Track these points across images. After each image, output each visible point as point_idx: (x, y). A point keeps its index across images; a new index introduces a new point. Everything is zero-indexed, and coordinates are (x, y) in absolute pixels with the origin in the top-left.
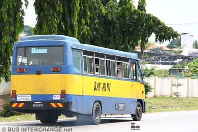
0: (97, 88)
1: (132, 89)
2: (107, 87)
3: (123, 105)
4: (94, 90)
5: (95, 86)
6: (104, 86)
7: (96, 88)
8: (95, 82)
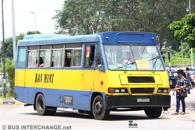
0: (39, 79)
1: (83, 80)
2: (49, 78)
3: (70, 98)
4: (36, 82)
5: (36, 78)
6: (45, 78)
7: (37, 80)
8: (37, 75)
